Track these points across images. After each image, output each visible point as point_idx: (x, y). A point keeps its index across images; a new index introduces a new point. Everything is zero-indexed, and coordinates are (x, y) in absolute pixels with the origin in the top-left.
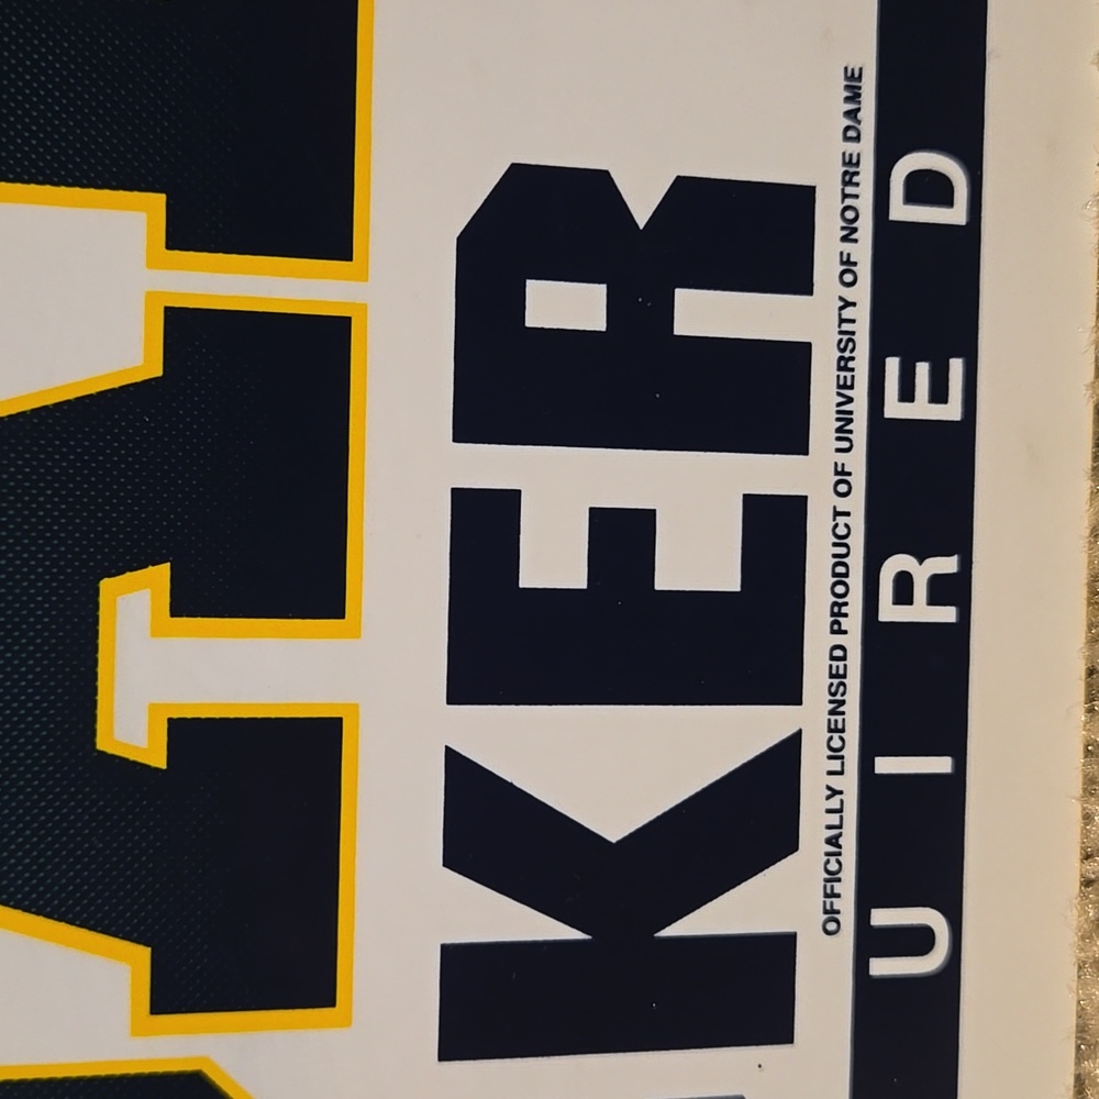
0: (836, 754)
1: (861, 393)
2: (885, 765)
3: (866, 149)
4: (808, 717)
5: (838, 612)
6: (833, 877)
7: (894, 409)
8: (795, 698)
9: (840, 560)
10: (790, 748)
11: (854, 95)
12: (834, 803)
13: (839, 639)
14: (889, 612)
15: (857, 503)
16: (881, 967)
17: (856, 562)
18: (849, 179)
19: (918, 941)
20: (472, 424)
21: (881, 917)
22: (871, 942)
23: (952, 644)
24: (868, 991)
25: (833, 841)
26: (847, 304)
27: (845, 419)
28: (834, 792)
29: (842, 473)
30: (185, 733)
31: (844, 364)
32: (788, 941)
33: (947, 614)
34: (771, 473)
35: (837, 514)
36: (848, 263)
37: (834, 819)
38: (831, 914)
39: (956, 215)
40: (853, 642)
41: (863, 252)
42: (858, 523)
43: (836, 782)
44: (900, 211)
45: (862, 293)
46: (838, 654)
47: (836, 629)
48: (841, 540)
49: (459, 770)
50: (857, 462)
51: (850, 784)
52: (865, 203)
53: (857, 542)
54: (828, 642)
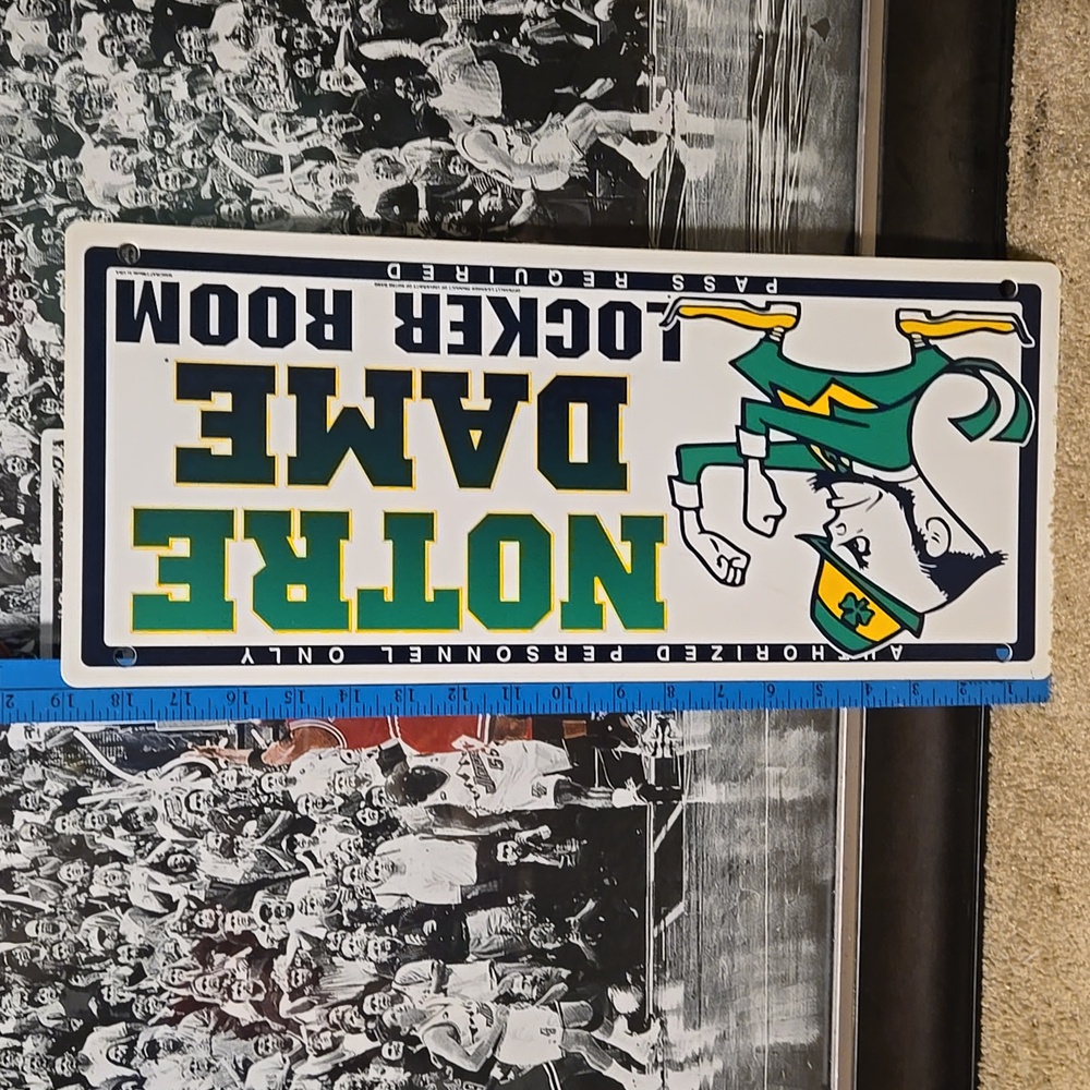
0: (490, 289)
1: (429, 284)
2: (492, 281)
3: (388, 282)
4: (484, 295)
5: (466, 289)
6: (510, 290)
7: (432, 278)
8: (480, 297)
9: (458, 288)
10: (489, 298)
11: (379, 284)
14: (466, 279)
15: (447, 285)
16: (526, 282)
17: (458, 285)
18: (393, 286)
19: (521, 275)
20: (437, 351)
21: (517, 281)
22: (522, 283)
23: (472, 268)
24: (529, 284)
26: (415, 286)
27: (434, 287)
28: (496, 290)
29: (444, 288)
30: (486, 396)
31: (425, 287)
32: (521, 299)
33: (466, 269)
34: (443, 301)
35: (450, 289)
36: (408, 286)
37: (500, 290)
38: (516, 290)
39: (398, 266)
40: (471, 286)
41: (406, 283)
42: (451, 285)
43: (494, 289)
44: (398, 276)
45: (412, 283)
47: (469, 289)
48: (454, 288)
49: (495, 352)
50: (441, 285)
51: (495, 287)
52: (397, 283)
53: (454, 285)
54: (472, 290)
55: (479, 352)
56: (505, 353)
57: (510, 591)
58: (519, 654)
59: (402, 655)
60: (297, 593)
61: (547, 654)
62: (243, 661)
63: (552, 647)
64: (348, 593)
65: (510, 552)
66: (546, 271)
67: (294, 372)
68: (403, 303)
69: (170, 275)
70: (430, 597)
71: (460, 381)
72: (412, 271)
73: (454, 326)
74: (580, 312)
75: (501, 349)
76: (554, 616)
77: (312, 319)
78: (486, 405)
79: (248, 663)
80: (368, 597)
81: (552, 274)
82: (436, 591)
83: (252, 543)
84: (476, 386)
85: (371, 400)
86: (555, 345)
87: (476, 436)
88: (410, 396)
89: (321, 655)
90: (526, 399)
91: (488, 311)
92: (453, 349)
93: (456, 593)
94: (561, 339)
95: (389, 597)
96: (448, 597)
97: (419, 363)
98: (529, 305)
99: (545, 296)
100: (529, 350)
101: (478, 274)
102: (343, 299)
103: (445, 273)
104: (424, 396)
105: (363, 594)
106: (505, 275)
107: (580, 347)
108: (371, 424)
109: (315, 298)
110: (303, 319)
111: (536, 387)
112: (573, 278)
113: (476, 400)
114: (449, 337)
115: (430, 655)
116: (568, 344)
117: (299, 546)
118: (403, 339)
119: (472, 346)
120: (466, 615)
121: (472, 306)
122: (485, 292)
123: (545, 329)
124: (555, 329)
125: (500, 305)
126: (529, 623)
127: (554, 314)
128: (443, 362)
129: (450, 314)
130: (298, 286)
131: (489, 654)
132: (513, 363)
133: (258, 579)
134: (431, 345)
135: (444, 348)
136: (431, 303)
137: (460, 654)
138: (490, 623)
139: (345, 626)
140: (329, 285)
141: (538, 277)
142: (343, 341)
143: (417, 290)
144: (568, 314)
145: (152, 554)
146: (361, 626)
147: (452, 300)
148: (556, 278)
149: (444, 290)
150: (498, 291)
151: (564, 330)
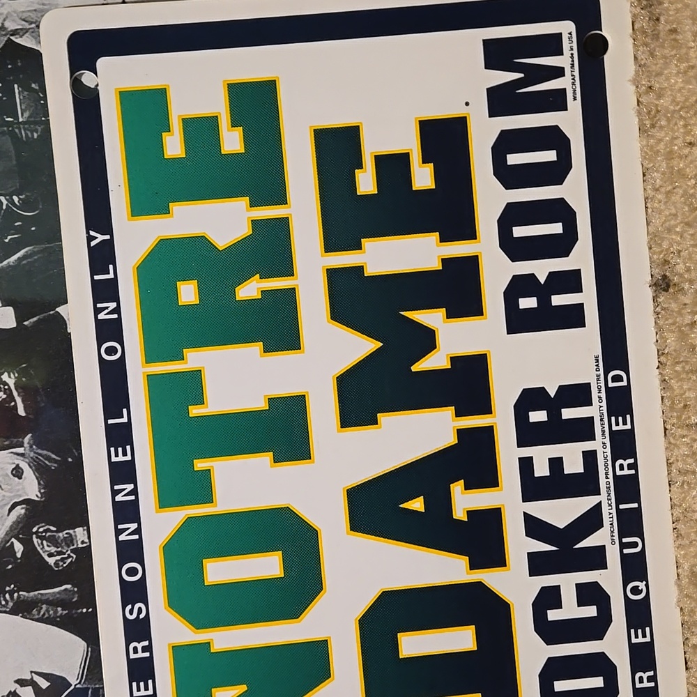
0: (610, 505)
1: (606, 425)
2: (622, 507)
4: (603, 497)
5: (607, 474)
6: (612, 532)
7: (615, 428)
8: (599, 494)
9: (606, 463)
10: (598, 506)
11: (597, 361)
12: (611, 516)
13: (608, 480)
14: (619, 473)
15: (608, 450)
16: (626, 551)
17: (610, 463)
18: (598, 380)
19: (635, 545)
20: (521, 444)
21: (624, 540)
22: (623, 546)
23: (634, 479)
24: (623, 556)
25: (612, 524)
26: (601, 407)
27: (603, 432)
28: (610, 514)
29: (604, 443)
30: (470, 513)
31: (601, 420)
32: (604, 547)
33: (633, 472)
34: (588, 446)
35: (604, 452)
36: (600, 398)
37: (611, 519)
38: (613, 540)
39: (624, 383)
40: (611, 480)
41: (603, 395)
42: (609, 454)
43: (611, 511)
44: (611, 384)
45: (604, 404)
46: (608, 483)
47: (607, 478)
48: (605, 458)
50: (607, 441)
51: (614, 511)
52: (603, 384)
53: (609, 458)
54: (605, 481)
55: (526, 498)
56: (529, 533)
57: (219, 571)
58: (133, 592)
59: (119, 436)
60: (188, 293)
61: (138, 630)
62: (92, 233)
63: (148, 636)
64: (194, 358)
65: (269, 565)
66: (643, 577)
67: (472, 263)
68: (578, 394)
69: (575, 99)
70: (200, 465)
71: (486, 476)
72: (620, 402)
73: (556, 463)
74: (596, 628)
75: (534, 527)
76: (188, 635)
77: (542, 280)
78: (459, 514)
79: (90, 239)
80: (192, 385)
81: (642, 585)
82: (208, 472)
83: (246, 231)
84: (482, 499)
85: (446, 364)
86: (549, 598)
87: (417, 504)
88: (459, 414)
89: (109, 331)
90: (473, 566)
91: (581, 505)
92: (526, 465)
93: (208, 498)
94: (558, 605)
95: (195, 411)
96: (202, 489)
97: (502, 421)
98: (596, 559)
99: (610, 579)
100: (538, 564)
101: (628, 488)
102: (573, 317)
103: (624, 445)
104: (461, 432)
105: (195, 377)
106: (631, 524)
107: (550, 632)
108: (416, 368)
109: (571, 281)
110: (541, 269)
111: (490, 578)
112: (639, 614)
113: (464, 501)
114: (541, 456)
115: (123, 473)
116: (553, 615)
117: (250, 290)
118: (530, 399)
119: (533, 488)
120: (177, 516)
121: (585, 483)
122: (605, 498)
123: (568, 583)
124: (569, 596)
125: (591, 520)
126: (176, 602)
127: (589, 594)
128: (508, 453)
129: (572, 456)
130: (582, 257)
131: (130, 552)
132: (519, 545)
133: (201, 243)
134: (528, 435)
135: (526, 452)
136: (583, 430)
137: (126, 512)
138: (170, 550)
139: (150, 357)
140: (588, 297)
141: (635, 568)
142: (518, 322)
143: (596, 410)
144: (591, 611)
145: (220, 107)
146: (152, 379)
147: (590, 457)
148: (636, 591)
149: (600, 445)
150: (609, 515)
151: (570, 609)
